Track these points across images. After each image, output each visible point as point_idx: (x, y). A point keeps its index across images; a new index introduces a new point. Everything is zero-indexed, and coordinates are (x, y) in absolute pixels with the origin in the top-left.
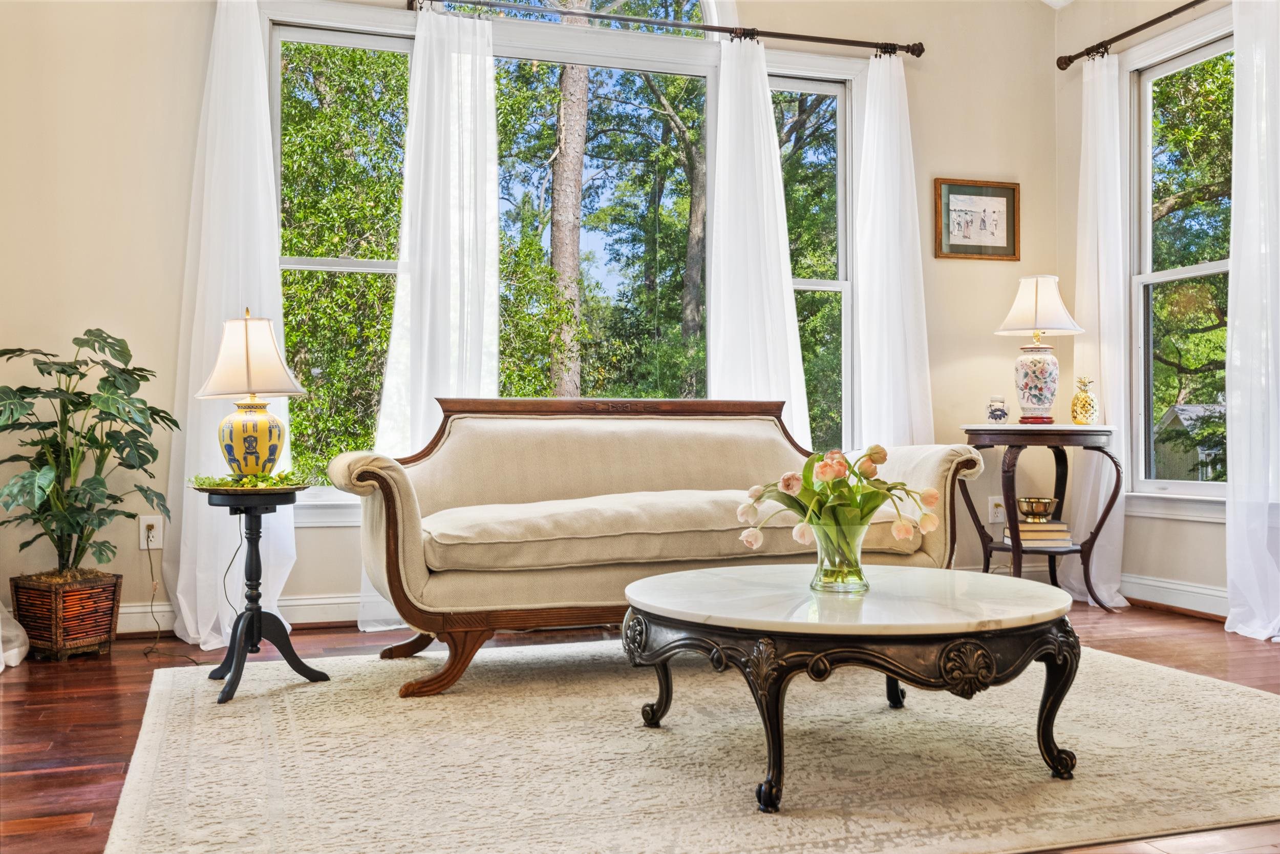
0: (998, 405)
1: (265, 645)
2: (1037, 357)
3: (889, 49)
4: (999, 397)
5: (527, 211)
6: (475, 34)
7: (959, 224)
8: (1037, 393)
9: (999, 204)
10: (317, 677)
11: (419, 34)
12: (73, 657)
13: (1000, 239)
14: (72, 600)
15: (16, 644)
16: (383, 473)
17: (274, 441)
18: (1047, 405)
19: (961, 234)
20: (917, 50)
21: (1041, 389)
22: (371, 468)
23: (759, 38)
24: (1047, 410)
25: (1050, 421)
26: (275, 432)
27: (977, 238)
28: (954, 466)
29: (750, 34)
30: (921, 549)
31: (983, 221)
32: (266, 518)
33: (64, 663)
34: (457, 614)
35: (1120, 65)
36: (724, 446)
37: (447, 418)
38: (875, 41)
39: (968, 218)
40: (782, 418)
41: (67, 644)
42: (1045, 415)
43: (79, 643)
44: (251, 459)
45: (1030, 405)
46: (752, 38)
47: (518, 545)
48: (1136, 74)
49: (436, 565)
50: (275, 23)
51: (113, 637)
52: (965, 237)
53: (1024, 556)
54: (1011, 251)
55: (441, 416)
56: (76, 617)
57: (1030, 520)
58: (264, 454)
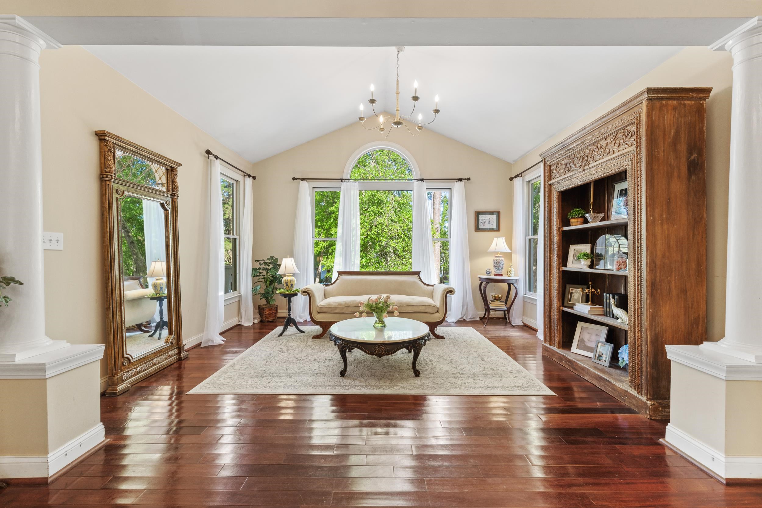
0: (488, 270)
1: (292, 324)
2: (497, 258)
3: (461, 180)
4: (489, 268)
5: (445, 200)
6: (354, 187)
7: (482, 223)
8: (497, 268)
9: (495, 217)
10: (302, 332)
11: (342, 187)
12: (268, 322)
13: (495, 226)
14: (267, 311)
15: (257, 318)
16: (308, 291)
17: (292, 283)
18: (500, 271)
19: (483, 225)
20: (469, 179)
21: (498, 267)
22: (305, 290)
23: (424, 181)
24: (501, 272)
25: (502, 275)
26: (292, 281)
27: (488, 226)
28: (446, 292)
29: (422, 180)
30: (437, 312)
31: (489, 221)
32: (292, 298)
33: (266, 323)
34: (323, 322)
35: (523, 180)
36: (401, 283)
37: (339, 275)
38: (456, 178)
39: (485, 221)
40: (420, 275)
41: (266, 320)
42: (500, 274)
43: (269, 319)
44: (287, 287)
45: (496, 271)
46: (422, 181)
47: (336, 308)
48: (528, 182)
49: (319, 311)
50: (313, 188)
51: (277, 318)
52: (484, 226)
53: (491, 311)
54: (498, 229)
55: (338, 275)
56: (268, 314)
57: (495, 301)
58: (290, 286)
